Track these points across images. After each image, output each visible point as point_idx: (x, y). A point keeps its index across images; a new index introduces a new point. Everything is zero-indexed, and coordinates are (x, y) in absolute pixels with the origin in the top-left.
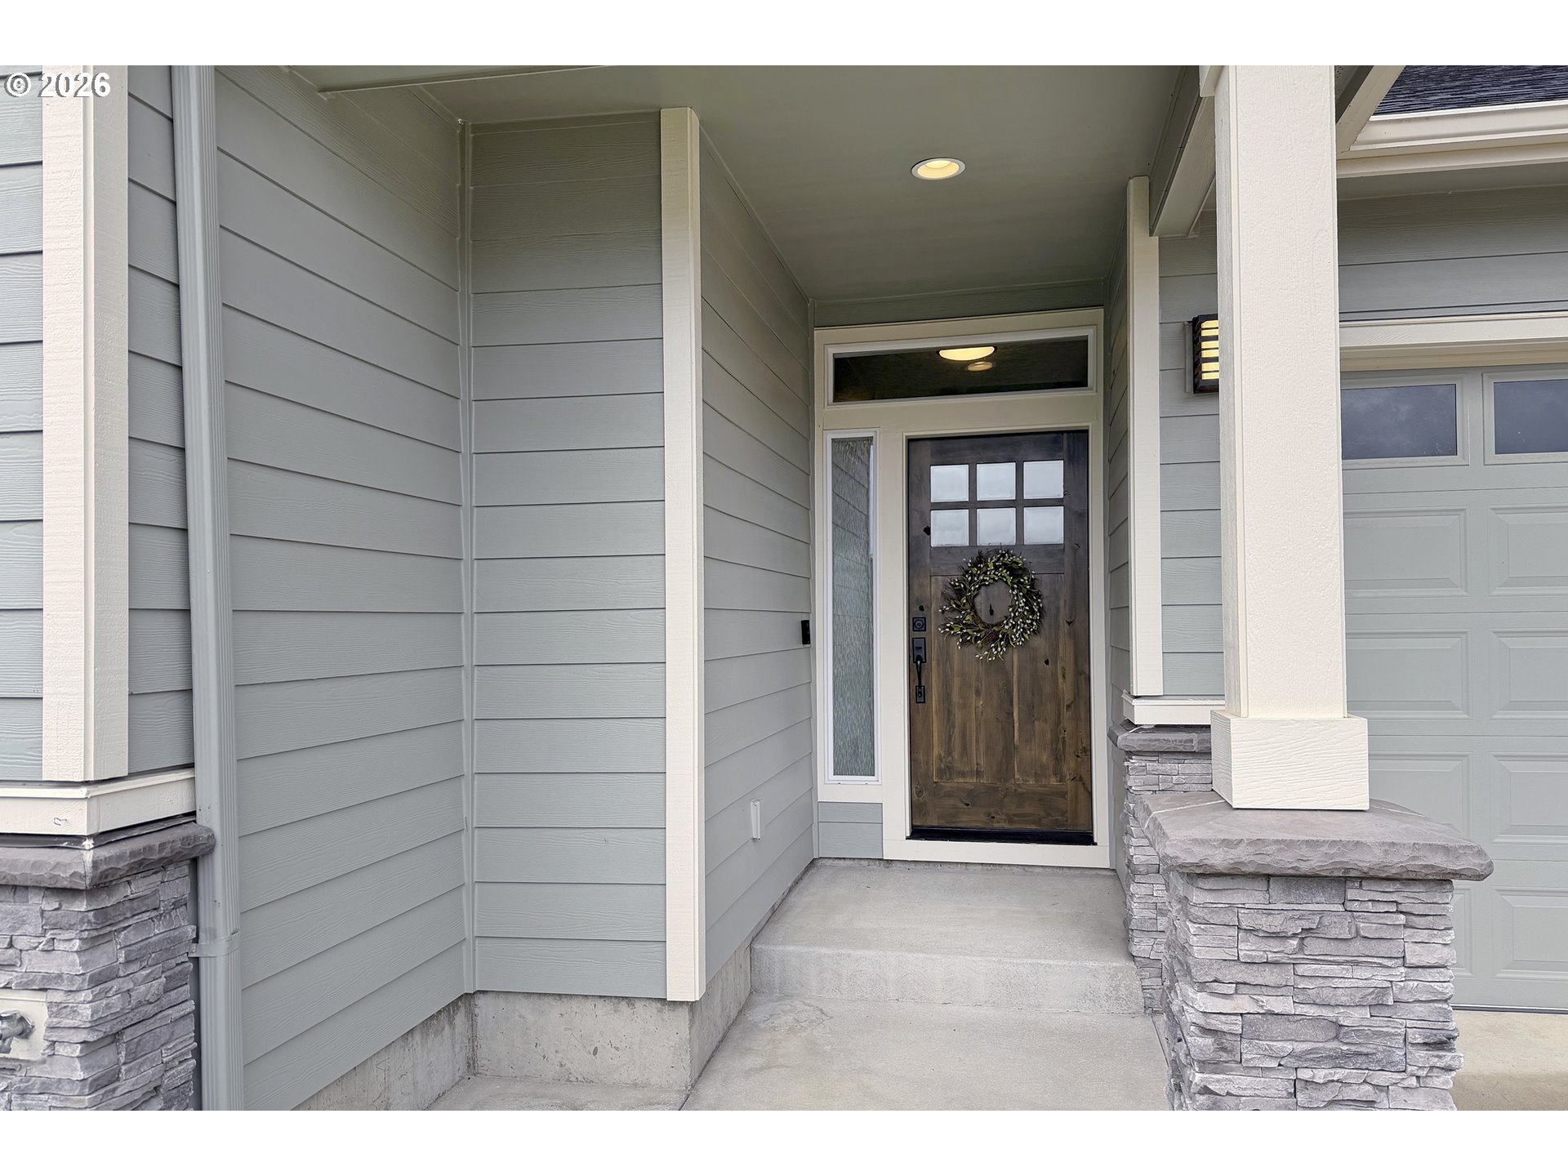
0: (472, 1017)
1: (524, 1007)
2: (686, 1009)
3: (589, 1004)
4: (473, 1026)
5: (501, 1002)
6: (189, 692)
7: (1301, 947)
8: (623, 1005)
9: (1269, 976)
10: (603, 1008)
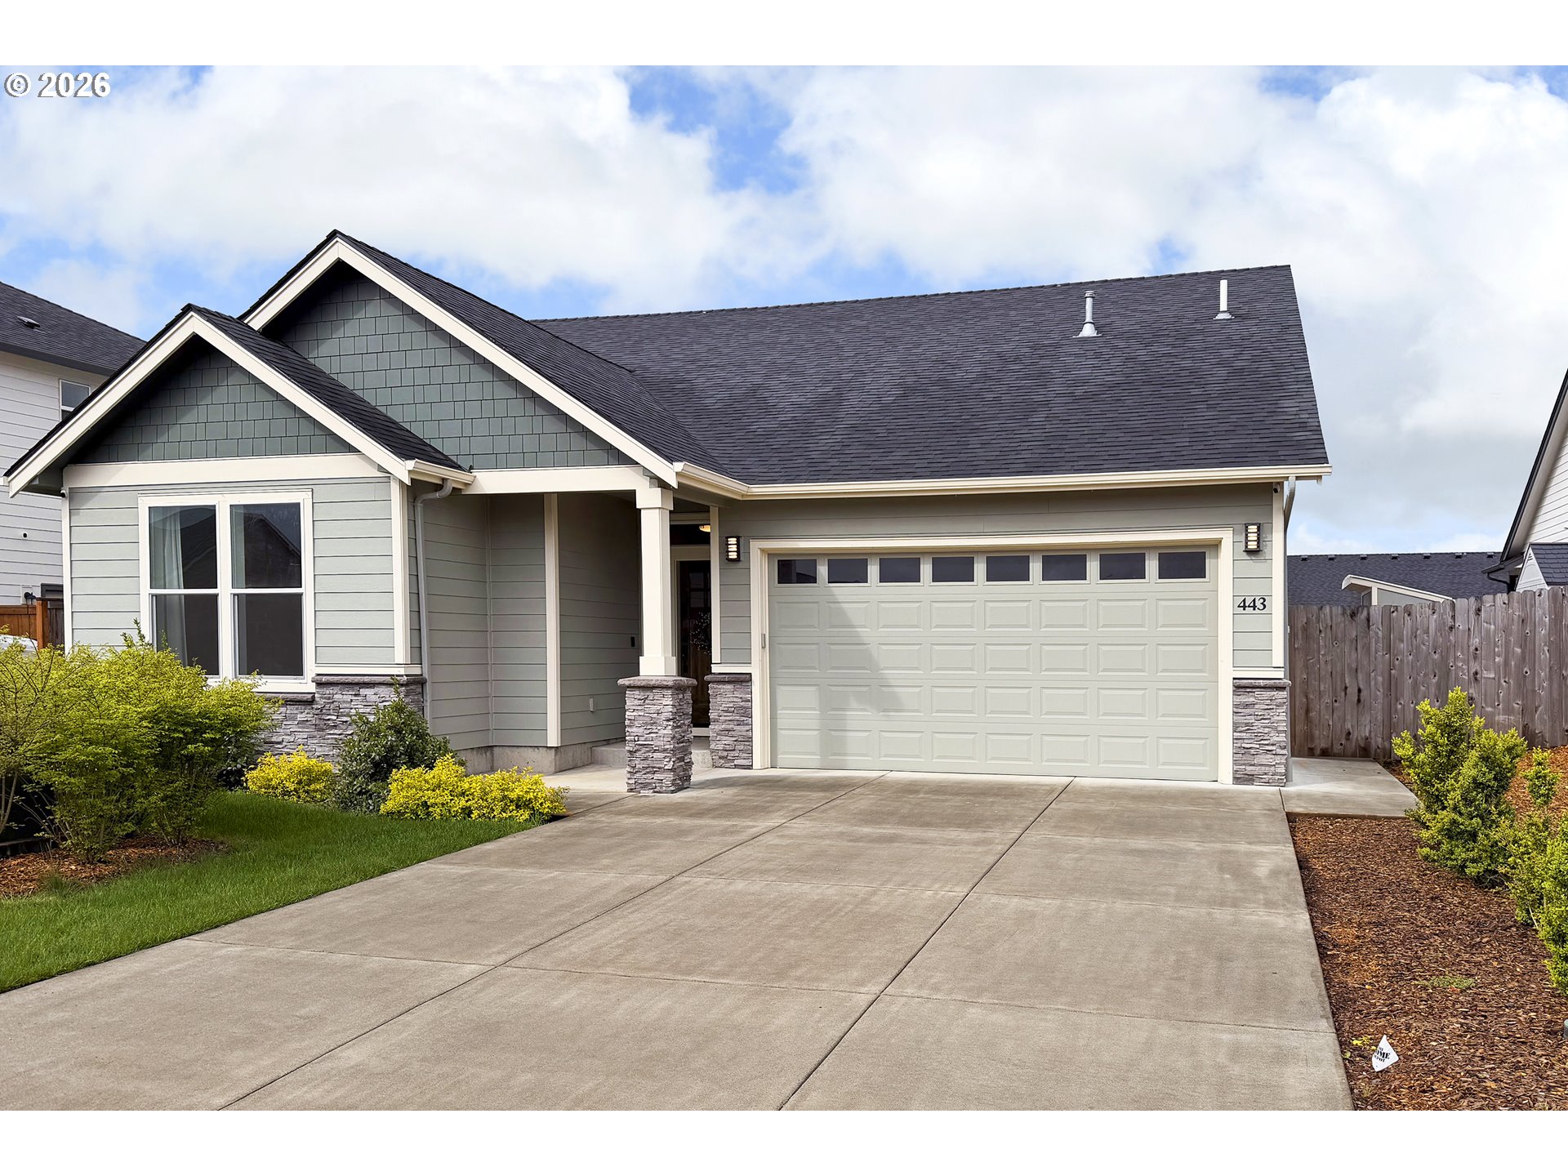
0: (492, 754)
1: (507, 750)
2: (553, 750)
3: (526, 749)
4: (493, 757)
5: (501, 749)
6: (421, 647)
7: (644, 702)
8: (536, 749)
9: (639, 708)
10: (530, 750)
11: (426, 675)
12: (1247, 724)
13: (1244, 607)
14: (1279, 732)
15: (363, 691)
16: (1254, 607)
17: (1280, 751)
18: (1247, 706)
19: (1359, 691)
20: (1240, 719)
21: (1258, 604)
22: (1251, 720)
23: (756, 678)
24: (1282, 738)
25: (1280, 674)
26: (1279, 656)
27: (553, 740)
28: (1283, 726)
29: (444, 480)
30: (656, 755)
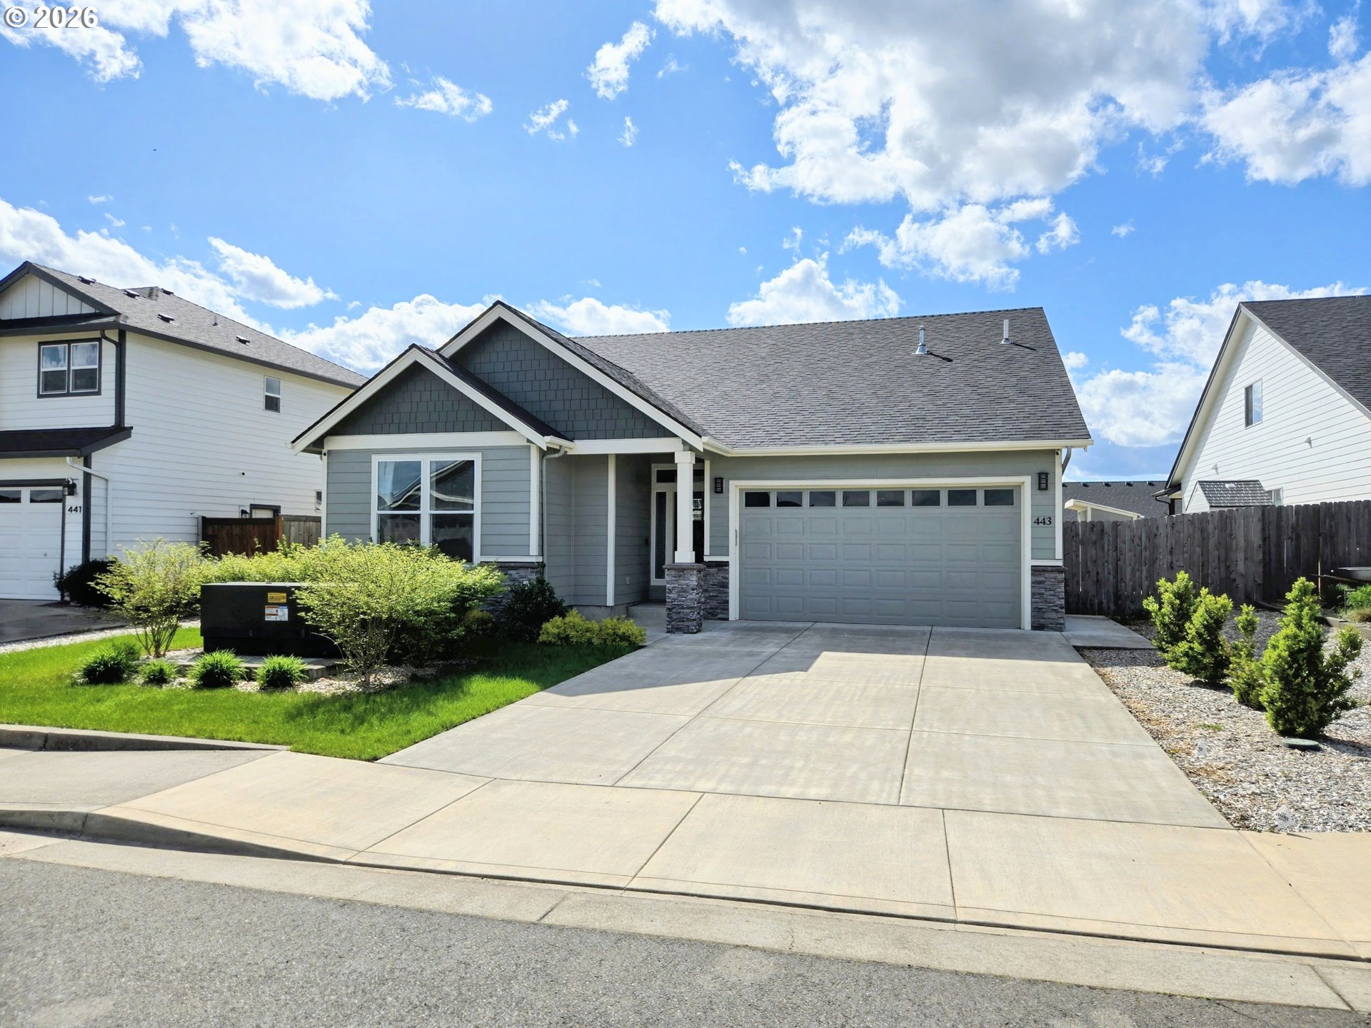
2: (610, 608)
3: (595, 607)
6: (544, 546)
7: (678, 578)
9: (675, 582)
11: (545, 562)
12: (1040, 594)
13: (1038, 523)
14: (1060, 599)
15: (510, 572)
16: (1044, 523)
17: (1060, 610)
18: (1040, 582)
19: (1098, 573)
20: (1037, 591)
21: (1047, 522)
22: (1043, 591)
23: (731, 564)
24: (1063, 602)
25: (1060, 563)
26: (1059, 553)
27: (610, 601)
28: (1063, 595)
29: (560, 446)
30: (685, 611)
